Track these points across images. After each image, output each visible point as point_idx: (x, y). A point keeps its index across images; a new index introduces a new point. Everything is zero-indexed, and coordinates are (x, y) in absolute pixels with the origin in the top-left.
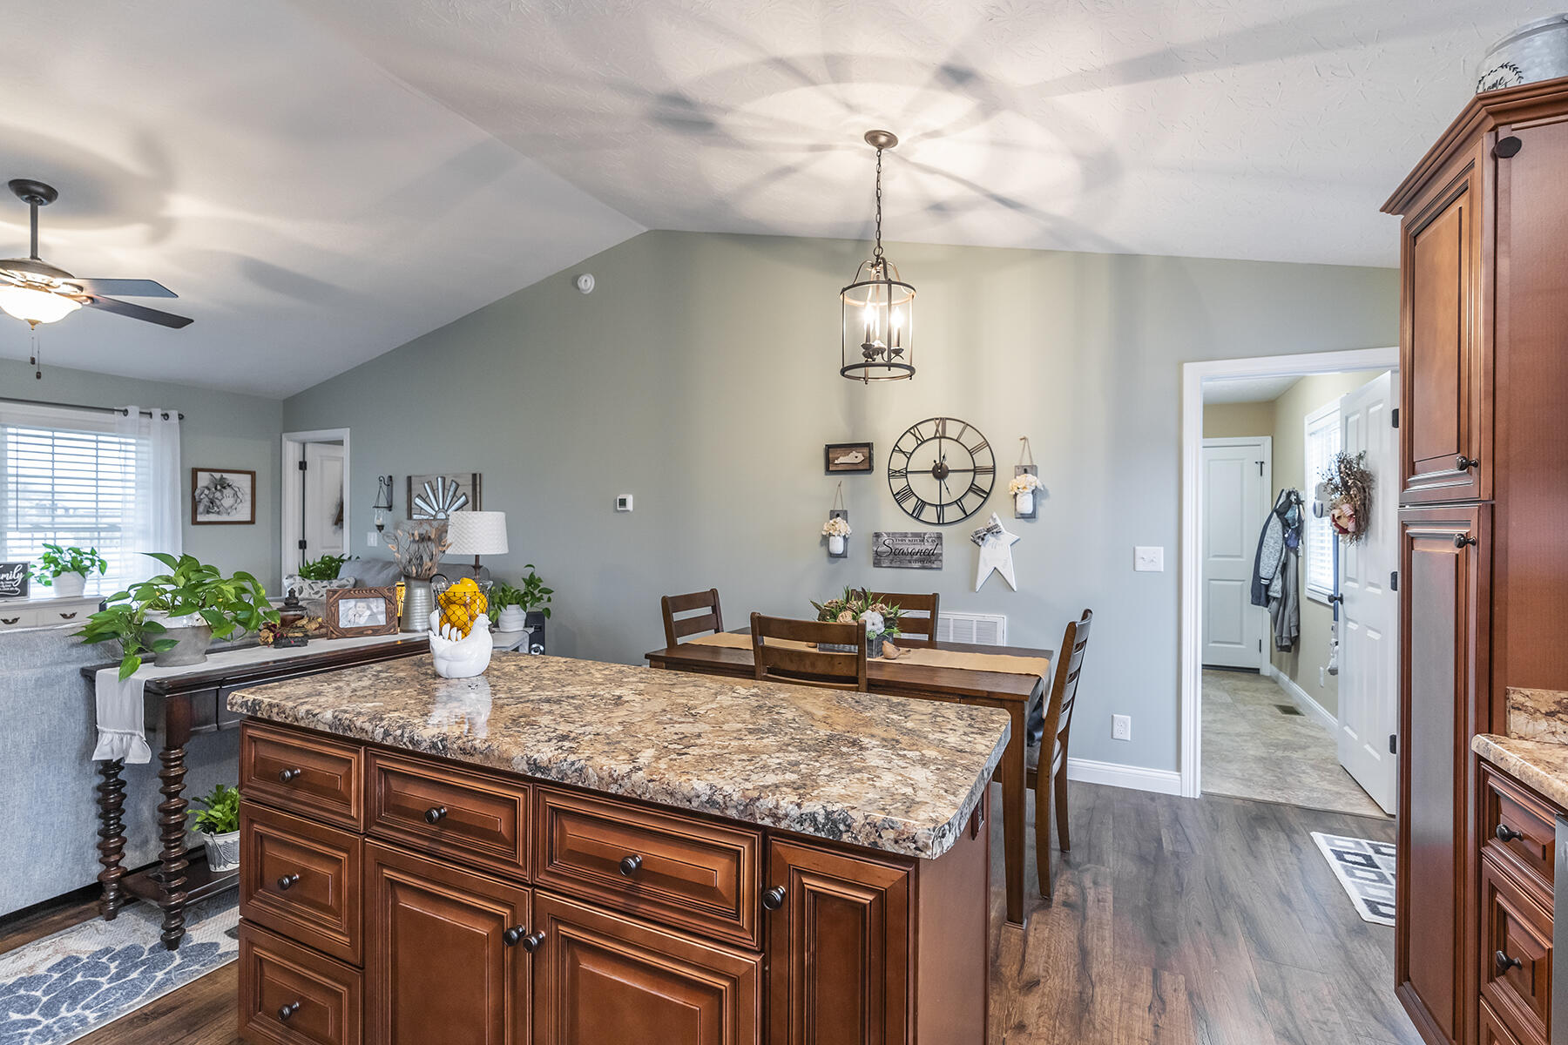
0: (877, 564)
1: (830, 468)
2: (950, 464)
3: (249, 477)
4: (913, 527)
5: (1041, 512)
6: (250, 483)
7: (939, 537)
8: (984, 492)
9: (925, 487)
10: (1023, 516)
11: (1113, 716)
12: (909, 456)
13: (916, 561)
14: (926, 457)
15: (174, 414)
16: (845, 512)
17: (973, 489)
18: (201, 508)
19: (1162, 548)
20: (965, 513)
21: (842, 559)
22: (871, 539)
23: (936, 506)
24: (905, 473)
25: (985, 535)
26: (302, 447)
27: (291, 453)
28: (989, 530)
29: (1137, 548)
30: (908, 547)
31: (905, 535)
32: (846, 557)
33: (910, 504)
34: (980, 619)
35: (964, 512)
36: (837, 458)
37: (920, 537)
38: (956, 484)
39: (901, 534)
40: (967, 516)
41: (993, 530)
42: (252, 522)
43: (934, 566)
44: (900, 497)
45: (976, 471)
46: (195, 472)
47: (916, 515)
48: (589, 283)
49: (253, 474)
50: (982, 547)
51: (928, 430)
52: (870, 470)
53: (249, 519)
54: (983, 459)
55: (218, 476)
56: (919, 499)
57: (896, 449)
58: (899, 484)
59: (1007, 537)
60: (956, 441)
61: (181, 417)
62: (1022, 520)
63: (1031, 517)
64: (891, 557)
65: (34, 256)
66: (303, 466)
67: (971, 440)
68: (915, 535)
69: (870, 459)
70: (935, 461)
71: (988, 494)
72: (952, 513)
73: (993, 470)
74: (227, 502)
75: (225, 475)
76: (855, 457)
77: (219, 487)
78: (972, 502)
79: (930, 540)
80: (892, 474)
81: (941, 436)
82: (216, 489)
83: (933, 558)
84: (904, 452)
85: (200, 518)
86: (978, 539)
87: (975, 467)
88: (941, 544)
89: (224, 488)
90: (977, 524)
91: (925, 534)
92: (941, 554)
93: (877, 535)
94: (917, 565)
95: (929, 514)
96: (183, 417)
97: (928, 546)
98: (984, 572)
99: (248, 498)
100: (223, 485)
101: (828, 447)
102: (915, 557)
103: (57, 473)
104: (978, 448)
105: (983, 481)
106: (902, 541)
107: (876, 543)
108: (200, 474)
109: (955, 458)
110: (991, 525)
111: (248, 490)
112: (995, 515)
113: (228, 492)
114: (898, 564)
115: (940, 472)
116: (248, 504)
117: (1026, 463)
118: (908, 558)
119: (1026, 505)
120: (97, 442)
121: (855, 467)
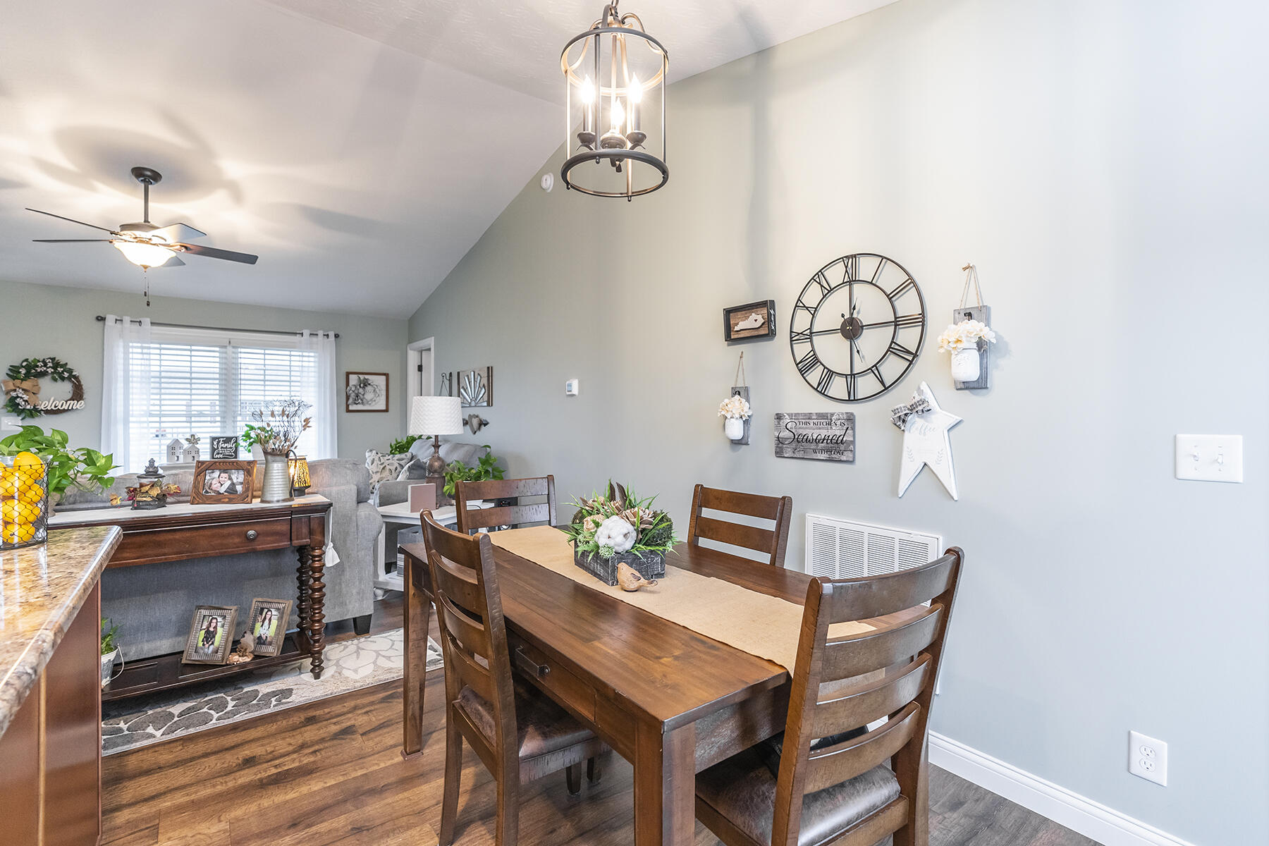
0: (779, 453)
1: (731, 337)
2: (864, 317)
3: (384, 378)
4: (819, 405)
5: (995, 378)
6: (384, 383)
7: (850, 419)
8: (908, 352)
9: (833, 351)
10: (967, 386)
11: (1129, 733)
12: (814, 311)
13: (822, 450)
14: (833, 313)
15: (332, 334)
16: (746, 389)
17: (894, 349)
18: (351, 401)
19: (1240, 437)
20: (884, 385)
21: (744, 446)
22: (773, 422)
23: (846, 375)
24: (810, 335)
25: (906, 415)
26: (420, 354)
27: (413, 359)
28: (912, 408)
29: (1180, 436)
30: (813, 432)
31: (809, 416)
32: (747, 444)
33: (815, 376)
34: (905, 537)
35: (882, 382)
36: (737, 324)
37: (826, 418)
38: (872, 344)
39: (805, 414)
40: (886, 389)
41: (919, 408)
42: (386, 411)
43: (844, 458)
44: (804, 367)
45: (897, 323)
46: (348, 374)
47: (821, 389)
48: (549, 182)
49: (386, 375)
50: (906, 432)
51: (836, 275)
52: (771, 334)
53: (384, 408)
54: (908, 305)
55: (362, 377)
56: (825, 368)
57: (799, 304)
58: (802, 350)
59: (941, 418)
60: (871, 283)
61: (337, 336)
62: (967, 391)
63: (977, 386)
64: (794, 445)
65: (146, 221)
66: (420, 368)
67: (891, 278)
68: (822, 416)
69: (770, 321)
70: (843, 316)
71: (915, 355)
72: (867, 385)
73: (921, 320)
74: (369, 396)
75: (367, 377)
76: (753, 321)
77: (362, 385)
78: (893, 368)
79: (838, 423)
80: (794, 338)
81: (851, 281)
82: (360, 387)
83: (842, 447)
84: (807, 308)
85: (351, 408)
86: (901, 420)
87: (896, 318)
88: (853, 429)
89: (366, 386)
90: (899, 399)
91: (832, 415)
92: (853, 442)
93: (779, 417)
94: (824, 456)
95: (838, 387)
96: (338, 336)
97: (836, 431)
98: (909, 470)
99: (384, 393)
100: (365, 384)
101: (728, 312)
102: (821, 445)
103: (267, 378)
104: (900, 290)
105: (908, 337)
106: (806, 423)
107: (778, 426)
108: (351, 376)
109: (871, 307)
110: (916, 400)
111: (384, 388)
112: (924, 387)
113: (369, 388)
114: (800, 455)
115: (851, 329)
116: (384, 397)
117: (972, 303)
118: (813, 446)
119: (968, 367)
120: (290, 356)
121: (756, 333)
